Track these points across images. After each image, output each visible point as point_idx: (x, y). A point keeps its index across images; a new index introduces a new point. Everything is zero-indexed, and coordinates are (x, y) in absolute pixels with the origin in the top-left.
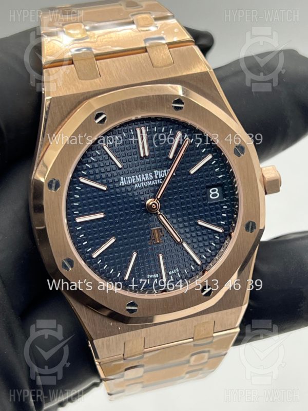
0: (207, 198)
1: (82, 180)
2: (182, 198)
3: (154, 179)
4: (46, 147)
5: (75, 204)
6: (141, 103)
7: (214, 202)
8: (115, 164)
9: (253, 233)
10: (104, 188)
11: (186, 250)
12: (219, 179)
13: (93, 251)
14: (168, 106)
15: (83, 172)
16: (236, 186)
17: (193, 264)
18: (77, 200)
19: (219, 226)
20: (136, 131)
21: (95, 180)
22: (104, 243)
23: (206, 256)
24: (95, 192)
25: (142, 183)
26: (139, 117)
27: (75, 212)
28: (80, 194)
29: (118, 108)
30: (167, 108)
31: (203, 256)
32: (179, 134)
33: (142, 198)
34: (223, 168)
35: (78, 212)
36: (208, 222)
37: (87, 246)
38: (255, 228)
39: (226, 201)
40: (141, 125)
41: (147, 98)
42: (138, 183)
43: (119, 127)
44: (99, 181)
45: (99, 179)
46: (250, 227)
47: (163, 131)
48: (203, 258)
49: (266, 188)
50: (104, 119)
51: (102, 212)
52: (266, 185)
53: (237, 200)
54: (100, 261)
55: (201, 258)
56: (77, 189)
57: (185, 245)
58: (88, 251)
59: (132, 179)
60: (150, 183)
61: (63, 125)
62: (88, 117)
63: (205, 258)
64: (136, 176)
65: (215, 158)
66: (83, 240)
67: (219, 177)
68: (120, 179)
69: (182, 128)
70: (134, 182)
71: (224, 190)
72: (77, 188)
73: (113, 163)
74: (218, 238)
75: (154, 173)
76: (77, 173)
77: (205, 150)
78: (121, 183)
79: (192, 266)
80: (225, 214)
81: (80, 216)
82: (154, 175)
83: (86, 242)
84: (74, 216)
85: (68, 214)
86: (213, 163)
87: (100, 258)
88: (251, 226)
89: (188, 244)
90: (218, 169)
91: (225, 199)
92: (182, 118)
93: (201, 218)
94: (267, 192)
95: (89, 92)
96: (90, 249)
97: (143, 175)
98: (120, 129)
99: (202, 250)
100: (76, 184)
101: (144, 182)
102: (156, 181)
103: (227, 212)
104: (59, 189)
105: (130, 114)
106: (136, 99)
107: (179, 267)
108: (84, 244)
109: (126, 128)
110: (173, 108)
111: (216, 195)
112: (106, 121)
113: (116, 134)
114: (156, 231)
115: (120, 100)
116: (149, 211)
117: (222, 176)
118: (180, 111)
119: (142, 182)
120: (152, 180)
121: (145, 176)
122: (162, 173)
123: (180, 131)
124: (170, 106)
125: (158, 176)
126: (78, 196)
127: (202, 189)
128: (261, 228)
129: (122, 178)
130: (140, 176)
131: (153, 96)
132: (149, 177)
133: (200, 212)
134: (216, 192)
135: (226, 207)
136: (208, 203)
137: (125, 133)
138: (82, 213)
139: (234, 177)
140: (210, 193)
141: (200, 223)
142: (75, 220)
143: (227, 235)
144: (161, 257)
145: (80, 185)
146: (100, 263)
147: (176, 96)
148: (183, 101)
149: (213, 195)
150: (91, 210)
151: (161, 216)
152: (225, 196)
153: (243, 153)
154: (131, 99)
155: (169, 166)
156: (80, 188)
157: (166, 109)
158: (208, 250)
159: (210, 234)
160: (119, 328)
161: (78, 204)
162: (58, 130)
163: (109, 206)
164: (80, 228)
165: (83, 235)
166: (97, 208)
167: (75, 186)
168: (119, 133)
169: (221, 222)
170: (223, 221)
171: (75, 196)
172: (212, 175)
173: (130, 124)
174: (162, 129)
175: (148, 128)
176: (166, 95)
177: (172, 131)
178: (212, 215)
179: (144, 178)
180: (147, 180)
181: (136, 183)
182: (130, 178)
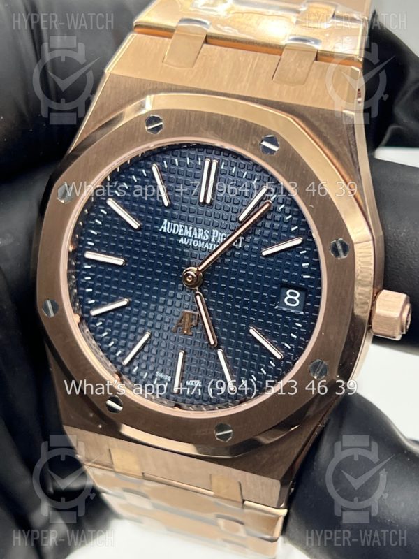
0: (279, 301)
1: (111, 202)
2: (240, 284)
3: (210, 241)
5: (92, 232)
6: (216, 123)
7: (285, 309)
10: (135, 225)
12: (303, 280)
13: (96, 306)
14: (254, 142)
18: (96, 227)
19: (280, 347)
21: (129, 209)
22: (113, 301)
24: (124, 226)
25: (191, 240)
27: (89, 243)
28: (104, 220)
29: (184, 120)
30: (252, 144)
34: (315, 266)
35: (93, 244)
36: (265, 335)
37: (91, 295)
38: (326, 374)
39: (304, 317)
40: (215, 157)
41: (228, 119)
42: (186, 237)
44: (135, 214)
45: (135, 210)
46: (320, 370)
47: (244, 177)
51: (124, 258)
54: (101, 323)
56: (102, 213)
57: (220, 353)
58: (89, 302)
59: (179, 229)
60: (202, 245)
64: (186, 227)
65: (308, 246)
66: (86, 285)
67: (305, 277)
68: (163, 221)
70: (180, 234)
71: (306, 300)
72: (102, 211)
74: (274, 365)
75: (212, 232)
77: (296, 227)
78: (162, 227)
80: (295, 334)
81: (95, 251)
82: (212, 235)
83: (91, 290)
86: (301, 253)
87: (102, 319)
90: (308, 264)
91: (302, 313)
93: (257, 325)
96: (93, 301)
97: (195, 229)
98: (185, 151)
99: (243, 371)
100: (101, 204)
101: (194, 239)
102: (211, 245)
105: (196, 133)
107: (204, 381)
108: (88, 290)
109: (193, 153)
110: (261, 147)
111: (294, 302)
112: (161, 131)
113: (176, 156)
114: (188, 316)
115: (187, 108)
117: (309, 277)
118: (268, 155)
119: (191, 238)
120: (205, 242)
121: (198, 232)
124: (256, 142)
125: (216, 239)
126: (100, 223)
127: (274, 283)
129: (166, 221)
130: (191, 228)
131: (238, 119)
133: (261, 316)
134: (295, 298)
135: (300, 325)
136: (276, 307)
137: (190, 159)
138: (98, 248)
140: (287, 296)
141: (252, 331)
142: (84, 253)
144: (181, 355)
145: (107, 208)
146: (100, 326)
147: (270, 132)
148: (279, 142)
149: (291, 301)
151: (198, 297)
153: (345, 252)
156: (105, 213)
157: (249, 144)
158: (253, 376)
159: (264, 354)
160: (100, 426)
161: (96, 234)
163: (136, 253)
164: (89, 267)
165: (89, 278)
166: (120, 250)
167: (100, 207)
168: (181, 157)
169: (286, 345)
170: (289, 345)
171: (97, 221)
172: (295, 269)
173: (200, 150)
174: (243, 174)
175: (223, 163)
176: (256, 125)
177: (257, 181)
178: (276, 328)
179: (196, 235)
180: (199, 237)
181: (183, 236)
182: (176, 227)
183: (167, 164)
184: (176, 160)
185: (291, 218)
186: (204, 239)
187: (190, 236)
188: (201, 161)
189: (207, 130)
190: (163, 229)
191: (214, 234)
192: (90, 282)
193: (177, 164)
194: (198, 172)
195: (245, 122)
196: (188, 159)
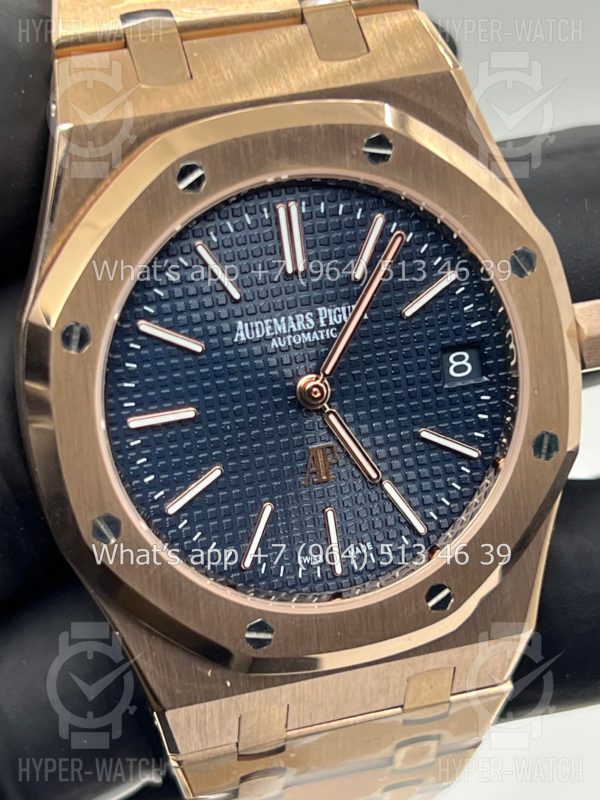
0: (443, 376)
1: (145, 326)
2: (383, 374)
3: (318, 327)
4: (58, 245)
5: (126, 385)
6: (289, 143)
7: (460, 384)
8: (225, 289)
9: (552, 459)
10: (197, 347)
11: (390, 500)
12: (473, 331)
13: (170, 497)
14: (355, 153)
15: (146, 308)
16: (512, 346)
17: (406, 531)
18: (131, 375)
19: (471, 442)
20: (276, 211)
21: (174, 327)
22: (195, 478)
23: (437, 514)
24: (174, 356)
25: (289, 337)
26: (285, 176)
27: (126, 405)
28: (139, 359)
29: (233, 155)
30: (352, 156)
31: (432, 514)
32: (379, 220)
33: (288, 372)
34: (482, 304)
35: (133, 404)
36: (444, 432)
37: (154, 486)
38: (557, 449)
39: (490, 384)
40: (289, 198)
41: (305, 131)
42: (278, 336)
43: (234, 202)
44: (186, 331)
45: (184, 326)
46: (545, 447)
47: (340, 212)
48: (432, 518)
49: (585, 354)
50: (199, 181)
51: (192, 405)
52: (585, 346)
53: (515, 382)
54: (185, 522)
55: (425, 519)
56: (132, 349)
57: (388, 486)
58: (156, 497)
59: (262, 328)
60: (307, 338)
61: (100, 194)
62: (160, 176)
63: (436, 518)
64: (275, 320)
66: (141, 473)
67: (473, 325)
68: (236, 326)
69: (387, 207)
70: (268, 334)
71: (483, 357)
72: (132, 345)
73: (219, 288)
74: (468, 471)
75: (317, 312)
76: (132, 309)
78: (237, 335)
79: (403, 537)
80: (484, 413)
81: (140, 414)
82: (318, 317)
83: (152, 477)
84: (124, 413)
85: (108, 408)
86: (458, 292)
87: (186, 514)
88: (547, 444)
89: (396, 484)
90: (472, 306)
91: (485, 379)
92: (386, 183)
93: (426, 423)
94: (587, 363)
95: (163, 116)
96: (162, 493)
97: (290, 318)
98: (237, 206)
99: (428, 498)
100: (129, 335)
101: (292, 333)
102: (321, 332)
103: (491, 410)
104: (87, 348)
105: (261, 168)
106: (277, 134)
107: (375, 541)
108: (147, 480)
109: (251, 204)
110: (366, 156)
111: (464, 368)
112: (204, 184)
113: (227, 218)
114: (320, 454)
115: (238, 135)
116: (305, 404)
117: (479, 323)
118: (382, 165)
119: (287, 334)
120: (312, 331)
121: (295, 321)
122: (338, 313)
123: (382, 212)
124: (358, 151)
125: (327, 321)
126: (134, 366)
127: (432, 353)
128: (569, 448)
129: (240, 323)
130: (283, 319)
131: (318, 126)
132: (305, 321)
133: (426, 408)
134: (464, 362)
135: (488, 398)
136: (446, 386)
137: (250, 214)
138: (144, 407)
139: (509, 326)
140: (451, 364)
141: (425, 434)
142: (126, 423)
143: (489, 464)
144: (330, 515)
145: (141, 338)
146: (185, 526)
147: (373, 128)
148: (391, 141)
149: (458, 369)
150: (165, 398)
151: (332, 417)
152: (485, 371)
153: (531, 266)
154: (264, 133)
155: (353, 298)
156: (138, 347)
157: (348, 159)
158: (444, 500)
159: (449, 461)
160: (229, 684)
161: (133, 385)
162: (88, 204)
163: (207, 392)
164: (139, 442)
165: (144, 460)
166: (180, 396)
167: (126, 340)
168: (234, 216)
169: (476, 434)
170: (479, 432)
171: (128, 365)
172: (456, 321)
173: (261, 195)
174: (338, 209)
175: (304, 203)
176: (350, 126)
177: (362, 212)
178: (454, 416)
179: (293, 326)
180: (300, 329)
181: (274, 336)
182: (259, 325)
183: (215, 234)
184: (228, 224)
185: (427, 248)
186: (309, 328)
187: (285, 331)
188: (269, 211)
189: (277, 157)
190: (239, 338)
191: (321, 314)
192: (145, 466)
193: (232, 230)
194: (268, 230)
195: (331, 127)
196: (246, 216)
